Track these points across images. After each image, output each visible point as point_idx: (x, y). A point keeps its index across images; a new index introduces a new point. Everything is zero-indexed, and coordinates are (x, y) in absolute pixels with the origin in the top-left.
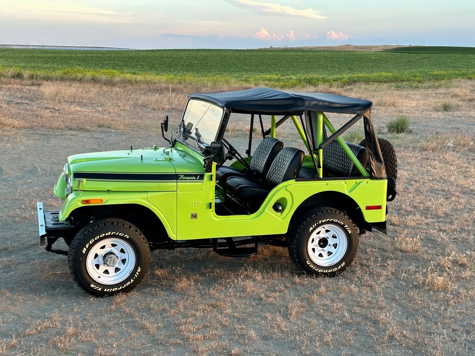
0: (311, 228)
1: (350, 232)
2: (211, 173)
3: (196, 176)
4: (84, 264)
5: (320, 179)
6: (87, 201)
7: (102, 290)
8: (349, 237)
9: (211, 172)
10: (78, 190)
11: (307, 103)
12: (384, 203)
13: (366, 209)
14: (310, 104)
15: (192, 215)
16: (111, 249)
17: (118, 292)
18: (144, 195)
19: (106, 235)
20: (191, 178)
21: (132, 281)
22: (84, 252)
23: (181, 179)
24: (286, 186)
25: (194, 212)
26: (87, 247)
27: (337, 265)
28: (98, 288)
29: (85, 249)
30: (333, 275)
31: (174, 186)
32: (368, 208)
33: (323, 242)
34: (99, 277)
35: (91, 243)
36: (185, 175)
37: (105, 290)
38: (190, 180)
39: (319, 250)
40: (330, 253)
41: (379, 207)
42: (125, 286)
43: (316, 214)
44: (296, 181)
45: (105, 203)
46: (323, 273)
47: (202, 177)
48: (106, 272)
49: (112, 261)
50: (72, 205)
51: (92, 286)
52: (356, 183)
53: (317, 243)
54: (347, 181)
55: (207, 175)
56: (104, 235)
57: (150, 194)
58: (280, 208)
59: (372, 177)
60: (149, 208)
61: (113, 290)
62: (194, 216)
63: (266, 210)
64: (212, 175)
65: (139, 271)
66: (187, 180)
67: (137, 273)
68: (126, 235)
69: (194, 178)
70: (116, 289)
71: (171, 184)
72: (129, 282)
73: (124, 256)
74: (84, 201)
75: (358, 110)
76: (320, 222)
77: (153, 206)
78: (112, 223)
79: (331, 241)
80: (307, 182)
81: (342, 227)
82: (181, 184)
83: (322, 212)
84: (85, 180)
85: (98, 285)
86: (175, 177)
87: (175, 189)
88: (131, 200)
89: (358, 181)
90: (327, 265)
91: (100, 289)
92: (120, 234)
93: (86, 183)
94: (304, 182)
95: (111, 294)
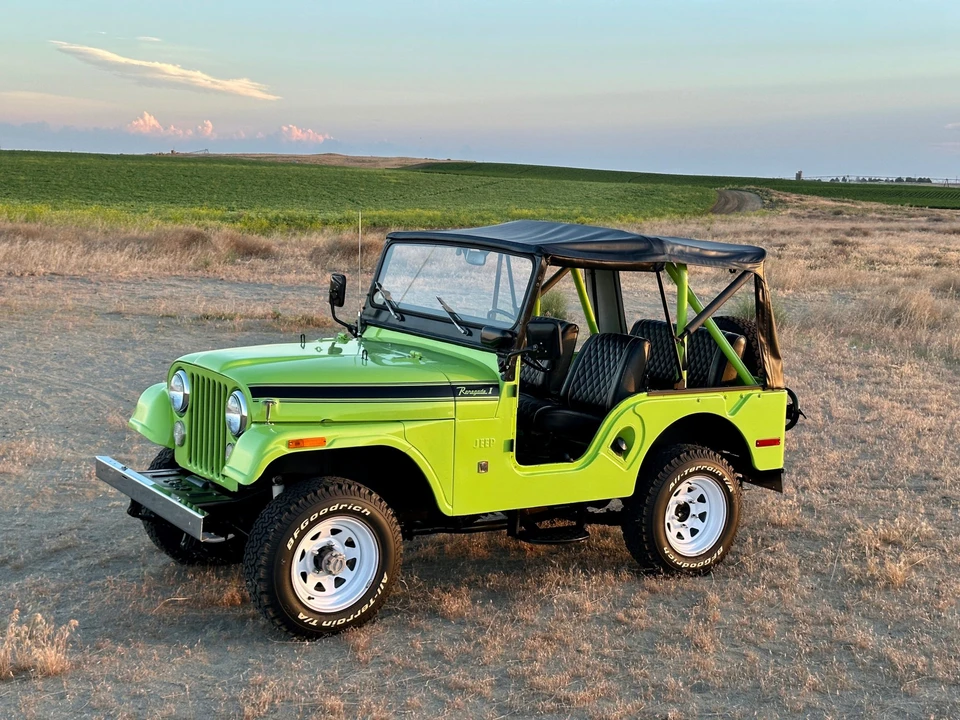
0: (672, 485)
1: (731, 489)
2: (513, 383)
3: (486, 387)
4: (287, 572)
5: (682, 391)
6: (298, 443)
7: (319, 624)
8: (729, 497)
9: (513, 379)
10: (264, 423)
11: (668, 249)
12: (782, 434)
13: (757, 446)
14: (672, 249)
15: (480, 465)
16: (329, 539)
17: (347, 625)
18: (399, 428)
19: (331, 509)
20: (479, 392)
21: (372, 602)
22: (289, 547)
23: (463, 395)
24: (635, 405)
25: (483, 460)
26: (296, 536)
27: (709, 553)
28: (312, 621)
29: (292, 541)
30: (705, 571)
31: (449, 409)
32: (760, 443)
33: (683, 511)
34: (309, 598)
35: (303, 527)
36: (469, 388)
37: (324, 624)
38: (477, 395)
39: (675, 527)
40: (694, 532)
41: (775, 442)
42: (359, 613)
43: (679, 458)
44: (648, 395)
45: (330, 444)
46: (689, 569)
47: (497, 389)
48: (319, 587)
49: (338, 563)
50: (268, 452)
51: (301, 616)
52: (741, 397)
53: (673, 514)
54: (727, 394)
55: (506, 386)
56: (326, 510)
57: (409, 426)
58: (624, 448)
59: (765, 387)
60: (408, 453)
61: (339, 623)
62: (483, 467)
63: (601, 453)
64: (515, 386)
65: (384, 581)
66: (472, 395)
67: (381, 585)
68: (366, 510)
69: (484, 392)
70: (344, 620)
71: (445, 405)
72: (367, 606)
73: (353, 553)
74: (292, 442)
75: (746, 263)
76: (686, 472)
77: (413, 449)
78: (340, 487)
79: (695, 509)
80: (666, 397)
81: (719, 480)
82: (464, 404)
83: (688, 453)
84: (277, 400)
85: (311, 614)
86: (450, 391)
87: (451, 414)
88: (377, 438)
89: (745, 393)
90: (693, 554)
91: (314, 623)
92: (354, 509)
93: (279, 407)
94: (662, 397)
95: (336, 631)
